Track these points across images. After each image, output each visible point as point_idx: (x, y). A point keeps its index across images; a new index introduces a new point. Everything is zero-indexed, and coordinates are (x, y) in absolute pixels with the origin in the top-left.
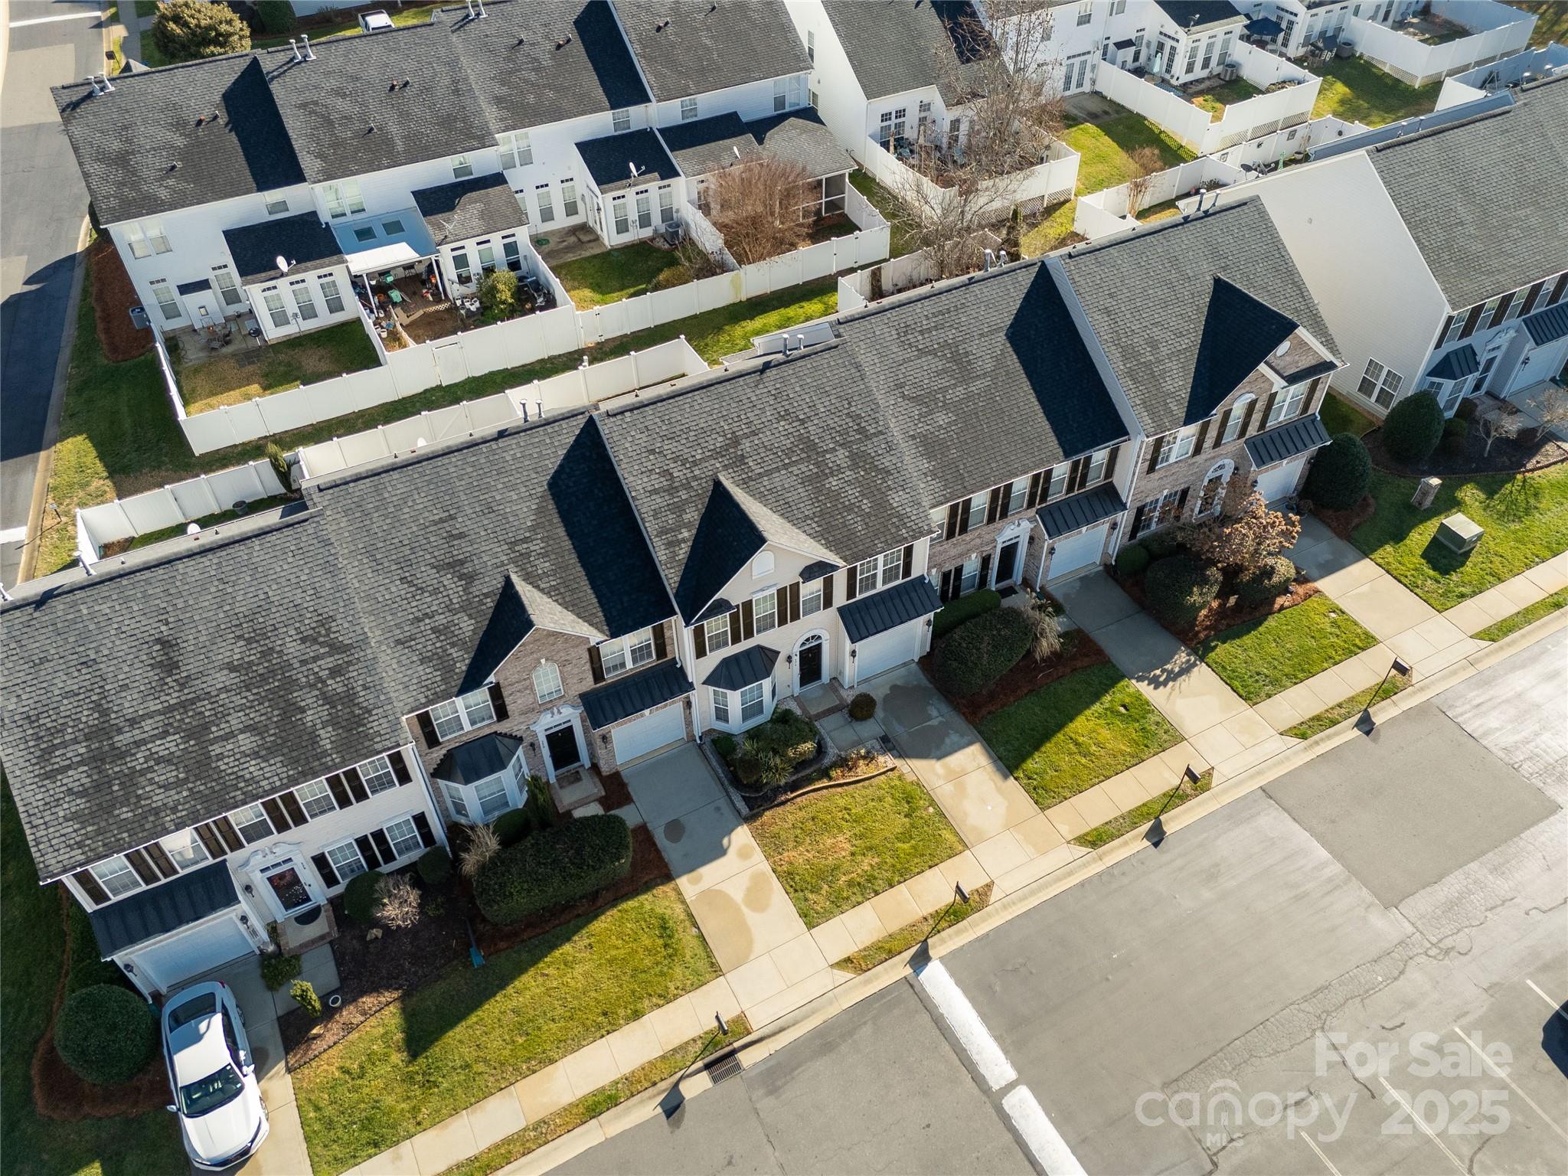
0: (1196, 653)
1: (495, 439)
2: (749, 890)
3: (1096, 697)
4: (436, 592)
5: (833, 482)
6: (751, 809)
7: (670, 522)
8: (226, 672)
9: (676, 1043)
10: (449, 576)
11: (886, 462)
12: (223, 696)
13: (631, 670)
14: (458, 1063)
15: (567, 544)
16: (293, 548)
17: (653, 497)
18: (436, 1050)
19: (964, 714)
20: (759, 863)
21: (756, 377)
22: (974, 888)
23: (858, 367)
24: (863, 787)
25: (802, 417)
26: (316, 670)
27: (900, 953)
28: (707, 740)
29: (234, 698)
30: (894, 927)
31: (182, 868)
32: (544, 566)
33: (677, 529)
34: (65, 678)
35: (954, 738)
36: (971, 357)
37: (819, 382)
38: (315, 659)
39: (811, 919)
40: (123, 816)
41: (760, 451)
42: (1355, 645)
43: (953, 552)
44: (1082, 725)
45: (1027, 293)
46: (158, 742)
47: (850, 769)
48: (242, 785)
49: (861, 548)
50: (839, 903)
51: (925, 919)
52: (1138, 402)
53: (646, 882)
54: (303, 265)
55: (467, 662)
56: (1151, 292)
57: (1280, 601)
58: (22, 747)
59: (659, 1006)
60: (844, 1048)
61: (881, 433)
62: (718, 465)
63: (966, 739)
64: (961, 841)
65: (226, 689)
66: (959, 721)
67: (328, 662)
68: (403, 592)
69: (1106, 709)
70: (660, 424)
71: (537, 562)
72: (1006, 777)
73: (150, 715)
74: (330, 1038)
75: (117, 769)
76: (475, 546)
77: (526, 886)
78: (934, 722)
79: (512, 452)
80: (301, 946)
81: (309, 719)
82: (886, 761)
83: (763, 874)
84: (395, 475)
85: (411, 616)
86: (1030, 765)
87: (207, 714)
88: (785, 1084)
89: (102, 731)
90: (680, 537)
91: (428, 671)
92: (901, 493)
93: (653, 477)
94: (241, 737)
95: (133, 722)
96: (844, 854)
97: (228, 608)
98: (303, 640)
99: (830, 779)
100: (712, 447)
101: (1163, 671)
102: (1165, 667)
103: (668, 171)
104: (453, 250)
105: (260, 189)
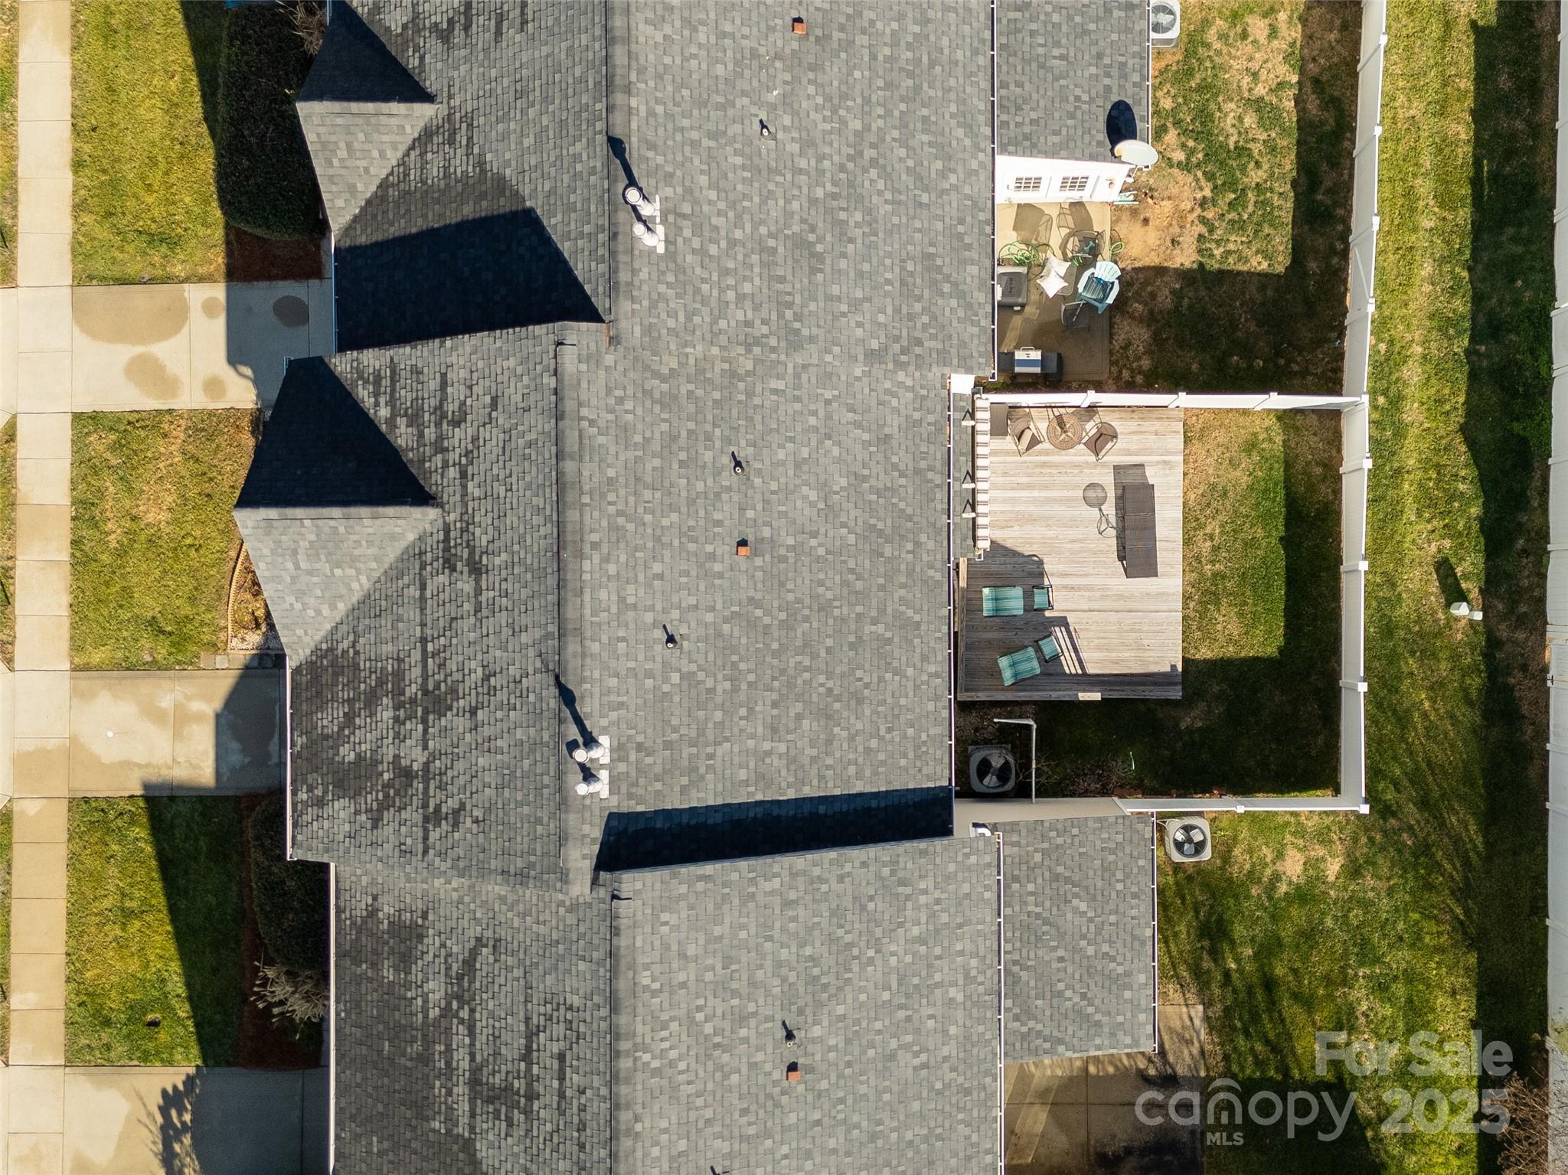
2: (162, 368)
7: (403, 392)
20: (191, 398)
22: (17, 643)
35: (236, 759)
39: (86, 423)
44: (158, 941)
51: (14, 559)
59: (75, 193)
62: (452, 517)
64: (86, 668)
82: (243, 642)
83: (174, 395)
96: (142, 508)
102: (189, 1136)
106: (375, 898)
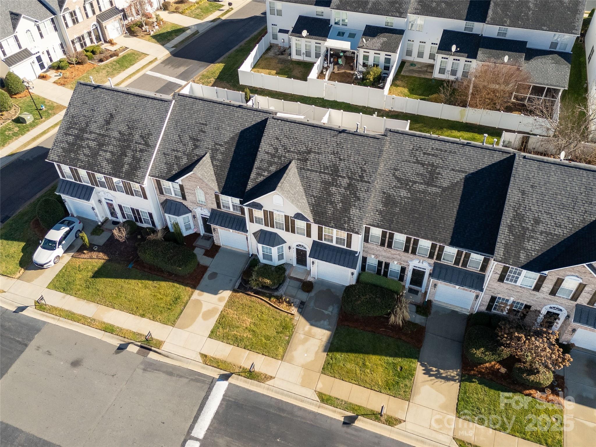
0: (462, 377)
1: (237, 107)
2: (209, 310)
3: (395, 355)
4: (184, 145)
5: (333, 189)
6: (239, 288)
7: (264, 166)
8: (118, 133)
9: (141, 332)
10: (192, 143)
11: (361, 195)
12: (113, 139)
13: (232, 212)
14: (98, 288)
15: (232, 154)
16: (158, 108)
17: (265, 154)
18: (98, 280)
19: (339, 318)
20: (221, 306)
21: (336, 133)
22: (267, 373)
23: (381, 151)
24: (276, 311)
25: (341, 158)
26: (137, 147)
27: (221, 369)
28: (253, 257)
29: (114, 141)
30: (229, 360)
32: (219, 157)
33: (264, 170)
34: (86, 111)
35: (326, 323)
36: (439, 176)
37: (360, 149)
38: (140, 144)
39: (213, 335)
40: (72, 156)
41: (316, 161)
43: (384, 254)
44: (375, 359)
45: (493, 164)
46: (91, 142)
47: (279, 302)
48: (99, 166)
49: (324, 220)
50: (225, 338)
51: (240, 367)
52: (503, 242)
53: (188, 283)
54: (312, 37)
55: (176, 172)
56: (560, 197)
57: (533, 392)
58: (66, 123)
59: (150, 319)
60: (174, 378)
61: (369, 182)
62: (296, 157)
63: (328, 327)
64: (283, 357)
65: (114, 138)
66: (335, 320)
67: (141, 147)
68: (176, 139)
69: (393, 363)
70: (288, 131)
71: (218, 154)
72: (325, 351)
73: (95, 133)
74: (86, 256)
75: (79, 142)
76: (205, 138)
77: (152, 254)
78: (326, 312)
79: (239, 114)
81: (126, 160)
82: (294, 310)
83: (218, 310)
84: (201, 102)
85: (173, 148)
86: (338, 355)
87: (106, 141)
88: (150, 371)
89: (83, 130)
90: (263, 173)
91: (165, 167)
92: (358, 210)
93: (271, 148)
94: (108, 153)
95: (91, 132)
96: (244, 325)
97: (131, 115)
98: (141, 136)
99: (270, 300)
100: (299, 149)
101: (436, 371)
102: (440, 370)
103: (473, 55)
104: (364, 52)
105: (315, 5)
106: (377, 211)
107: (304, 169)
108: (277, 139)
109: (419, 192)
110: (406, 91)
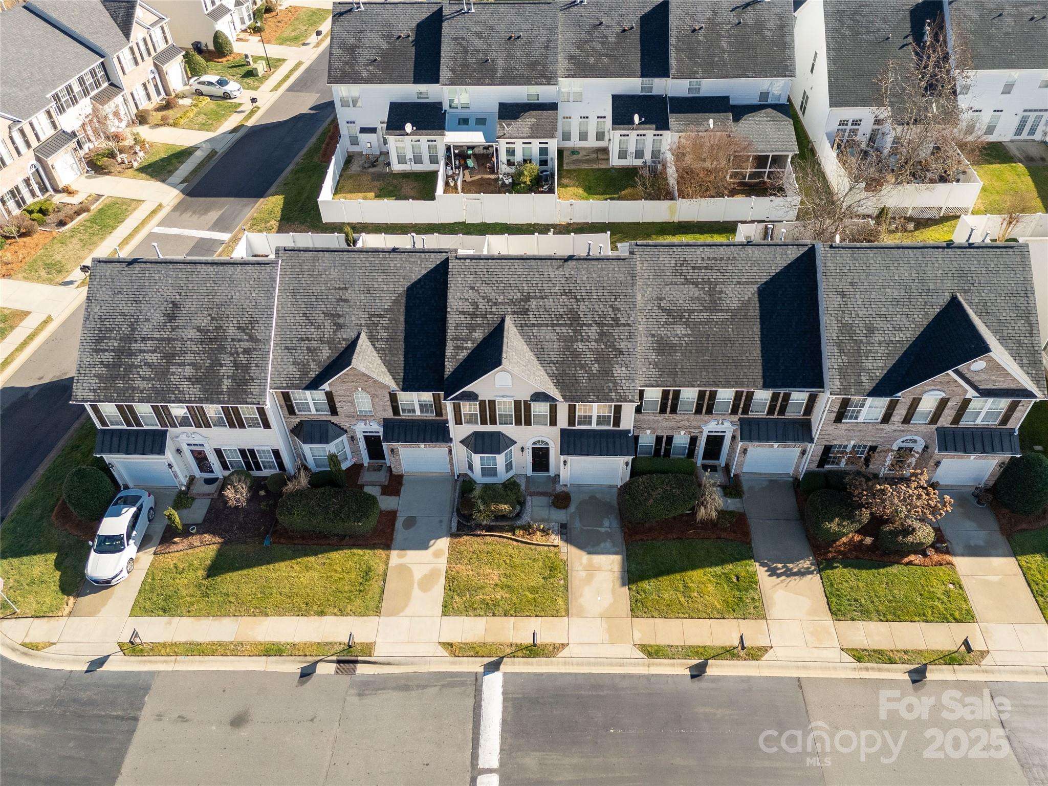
0: (818, 566)
1: (390, 252)
2: (425, 575)
3: (722, 562)
4: (318, 327)
5: (580, 346)
6: (458, 530)
7: (463, 334)
8: (195, 330)
9: (330, 639)
10: (329, 321)
11: (623, 345)
12: (188, 342)
13: (419, 416)
14: (225, 591)
15: (402, 326)
16: (255, 277)
17: (460, 316)
18: (218, 579)
19: (625, 533)
20: (442, 564)
21: (560, 263)
22: (554, 642)
23: (633, 277)
24: (530, 548)
25: (578, 297)
26: (238, 346)
27: (483, 657)
28: (461, 479)
29: (193, 346)
30: (489, 640)
31: (146, 425)
32: (383, 334)
33: (465, 340)
34: (124, 305)
35: (608, 544)
36: (723, 295)
37: (602, 279)
38: (240, 340)
39: (448, 610)
40: (119, 385)
41: (540, 310)
42: (952, 615)
43: (665, 424)
44: (697, 576)
45: (790, 264)
46: (150, 354)
47: (530, 534)
48: (177, 392)
49: (578, 394)
50: (470, 609)
51: (511, 645)
52: (834, 367)
53: (375, 544)
54: (420, 132)
55: (317, 373)
57: (912, 557)
58: (92, 332)
59: (335, 615)
60: (414, 693)
61: (629, 325)
62: (509, 310)
63: (613, 550)
64: (567, 611)
65: (191, 340)
66: (619, 537)
67: (245, 345)
68: (301, 321)
69: (724, 573)
70: (485, 273)
71: (380, 331)
72: (623, 585)
73: (152, 339)
74: (180, 547)
75: (126, 360)
76: (351, 309)
77: (303, 513)
78: (603, 530)
79: (395, 262)
80: (199, 494)
81: (222, 371)
82: (555, 539)
83: (440, 570)
84: (327, 254)
85: (299, 336)
86: (645, 585)
87: (177, 349)
88: (370, 694)
89: (128, 339)
90: (465, 345)
91: (295, 370)
92: (623, 369)
93: (465, 304)
94: (187, 367)
95: (144, 339)
96: (491, 582)
97: (211, 297)
98: (239, 328)
99: (514, 534)
100: (511, 298)
101: (783, 567)
102: (788, 565)
103: (663, 125)
104: (507, 143)
105: (415, 82)
106: (650, 363)
107: (526, 325)
108: (472, 288)
109: (700, 323)
110: (580, 191)
